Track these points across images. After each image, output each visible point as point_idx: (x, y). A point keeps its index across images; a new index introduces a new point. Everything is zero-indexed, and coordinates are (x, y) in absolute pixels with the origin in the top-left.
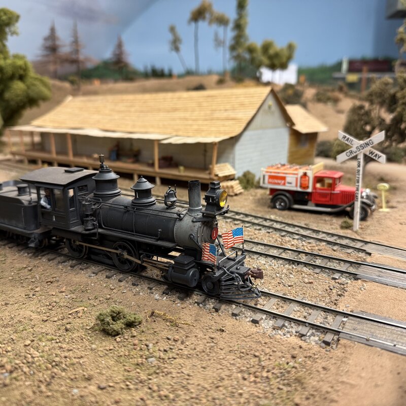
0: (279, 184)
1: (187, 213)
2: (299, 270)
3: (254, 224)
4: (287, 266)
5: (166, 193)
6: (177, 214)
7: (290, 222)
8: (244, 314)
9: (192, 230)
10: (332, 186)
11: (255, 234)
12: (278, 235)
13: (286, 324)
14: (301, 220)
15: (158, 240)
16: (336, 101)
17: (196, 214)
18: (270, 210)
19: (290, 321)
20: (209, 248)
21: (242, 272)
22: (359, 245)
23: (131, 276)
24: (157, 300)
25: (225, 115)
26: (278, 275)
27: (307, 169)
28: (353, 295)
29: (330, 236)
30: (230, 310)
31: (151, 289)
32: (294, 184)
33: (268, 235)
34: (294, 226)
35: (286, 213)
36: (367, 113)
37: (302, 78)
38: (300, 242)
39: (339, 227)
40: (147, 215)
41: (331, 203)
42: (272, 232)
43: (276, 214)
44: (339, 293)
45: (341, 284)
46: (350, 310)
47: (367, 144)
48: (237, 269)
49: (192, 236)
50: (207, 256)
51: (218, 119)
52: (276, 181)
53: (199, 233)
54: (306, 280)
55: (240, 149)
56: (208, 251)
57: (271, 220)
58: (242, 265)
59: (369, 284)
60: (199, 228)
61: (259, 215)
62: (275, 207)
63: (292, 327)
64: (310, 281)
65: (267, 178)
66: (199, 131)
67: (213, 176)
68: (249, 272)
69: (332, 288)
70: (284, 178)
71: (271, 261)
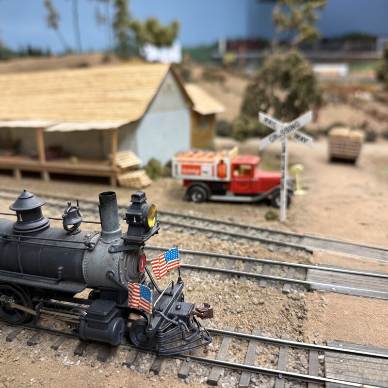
0: (193, 174)
1: (99, 240)
2: (243, 285)
3: (173, 225)
4: (227, 281)
5: (65, 213)
6: (85, 243)
7: (212, 218)
8: (194, 372)
9: (110, 265)
10: (250, 173)
11: (178, 239)
12: (204, 237)
13: (254, 380)
14: (224, 214)
15: (58, 282)
16: (222, 80)
17: (114, 241)
18: (186, 203)
19: (258, 374)
20: (139, 291)
21: (185, 314)
22: (294, 242)
23: (24, 329)
24: (68, 367)
25: (120, 95)
26: (220, 297)
27: (223, 156)
28: (317, 316)
29: (259, 231)
30: (174, 368)
31: (56, 349)
32: (210, 173)
33: (192, 238)
34: (218, 223)
35: (204, 206)
36: (262, 92)
37: (187, 57)
38: (231, 244)
39: (263, 219)
40: (39, 247)
41: (250, 191)
42: (196, 233)
43: (193, 208)
44: (300, 314)
45: (295, 300)
46: (322, 341)
47: (293, 127)
48: (177, 309)
49: (111, 274)
50: (138, 302)
51: (113, 100)
52: (190, 171)
53: (121, 268)
54: (256, 300)
55: (142, 134)
56: (139, 295)
57: (191, 218)
58: (182, 300)
59: (328, 295)
60: (121, 262)
61: (175, 212)
62: (190, 200)
63: (261, 382)
64: (261, 301)
65: (179, 168)
66: (91, 115)
67: (114, 168)
68: (194, 310)
69: (288, 308)
70: (198, 167)
71: (207, 277)
